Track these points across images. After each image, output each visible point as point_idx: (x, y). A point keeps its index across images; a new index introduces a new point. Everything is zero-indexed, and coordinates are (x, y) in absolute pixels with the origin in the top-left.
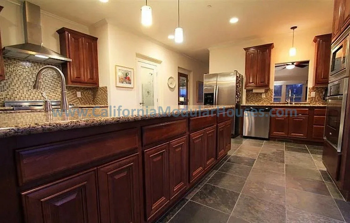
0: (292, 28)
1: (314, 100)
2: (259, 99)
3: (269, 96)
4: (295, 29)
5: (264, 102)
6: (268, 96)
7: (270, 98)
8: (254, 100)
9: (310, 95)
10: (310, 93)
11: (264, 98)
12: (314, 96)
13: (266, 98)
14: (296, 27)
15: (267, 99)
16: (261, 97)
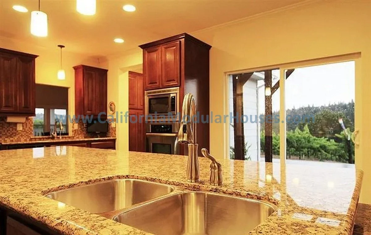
0: (59, 46)
1: (77, 133)
2: (12, 132)
3: (28, 128)
4: (62, 48)
5: (20, 137)
6: (26, 127)
7: (30, 130)
8: (4, 133)
9: (74, 127)
10: (74, 125)
11: (20, 130)
12: (77, 129)
13: (23, 130)
14: (64, 47)
15: (25, 133)
16: (16, 129)
